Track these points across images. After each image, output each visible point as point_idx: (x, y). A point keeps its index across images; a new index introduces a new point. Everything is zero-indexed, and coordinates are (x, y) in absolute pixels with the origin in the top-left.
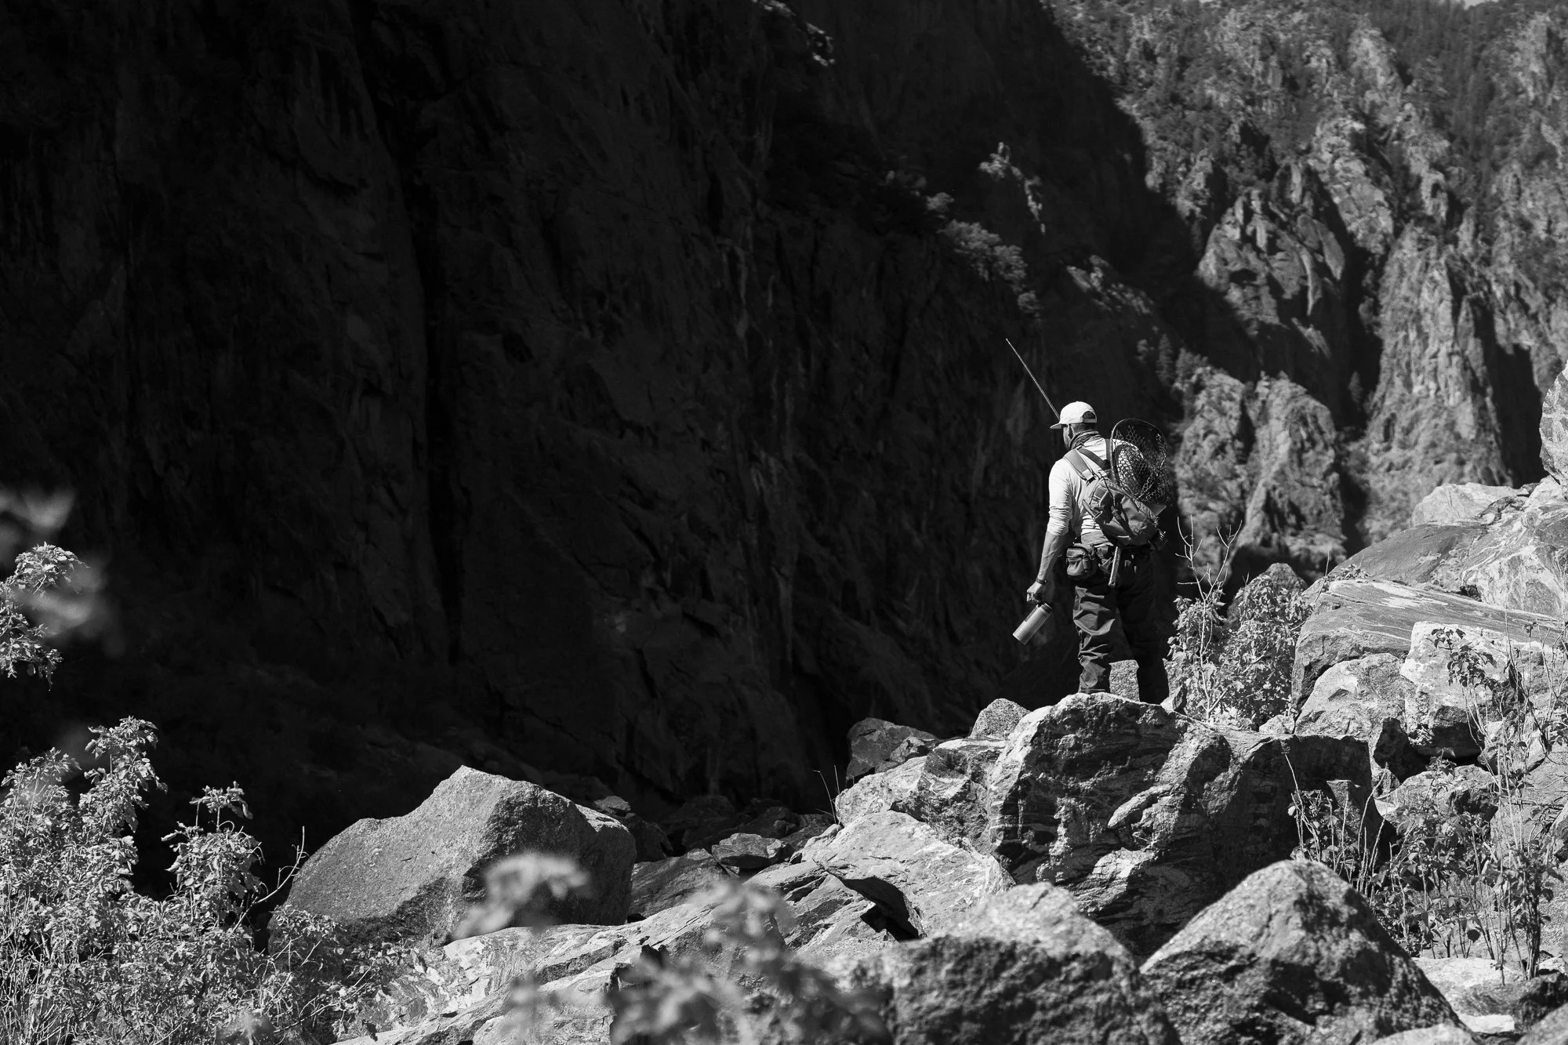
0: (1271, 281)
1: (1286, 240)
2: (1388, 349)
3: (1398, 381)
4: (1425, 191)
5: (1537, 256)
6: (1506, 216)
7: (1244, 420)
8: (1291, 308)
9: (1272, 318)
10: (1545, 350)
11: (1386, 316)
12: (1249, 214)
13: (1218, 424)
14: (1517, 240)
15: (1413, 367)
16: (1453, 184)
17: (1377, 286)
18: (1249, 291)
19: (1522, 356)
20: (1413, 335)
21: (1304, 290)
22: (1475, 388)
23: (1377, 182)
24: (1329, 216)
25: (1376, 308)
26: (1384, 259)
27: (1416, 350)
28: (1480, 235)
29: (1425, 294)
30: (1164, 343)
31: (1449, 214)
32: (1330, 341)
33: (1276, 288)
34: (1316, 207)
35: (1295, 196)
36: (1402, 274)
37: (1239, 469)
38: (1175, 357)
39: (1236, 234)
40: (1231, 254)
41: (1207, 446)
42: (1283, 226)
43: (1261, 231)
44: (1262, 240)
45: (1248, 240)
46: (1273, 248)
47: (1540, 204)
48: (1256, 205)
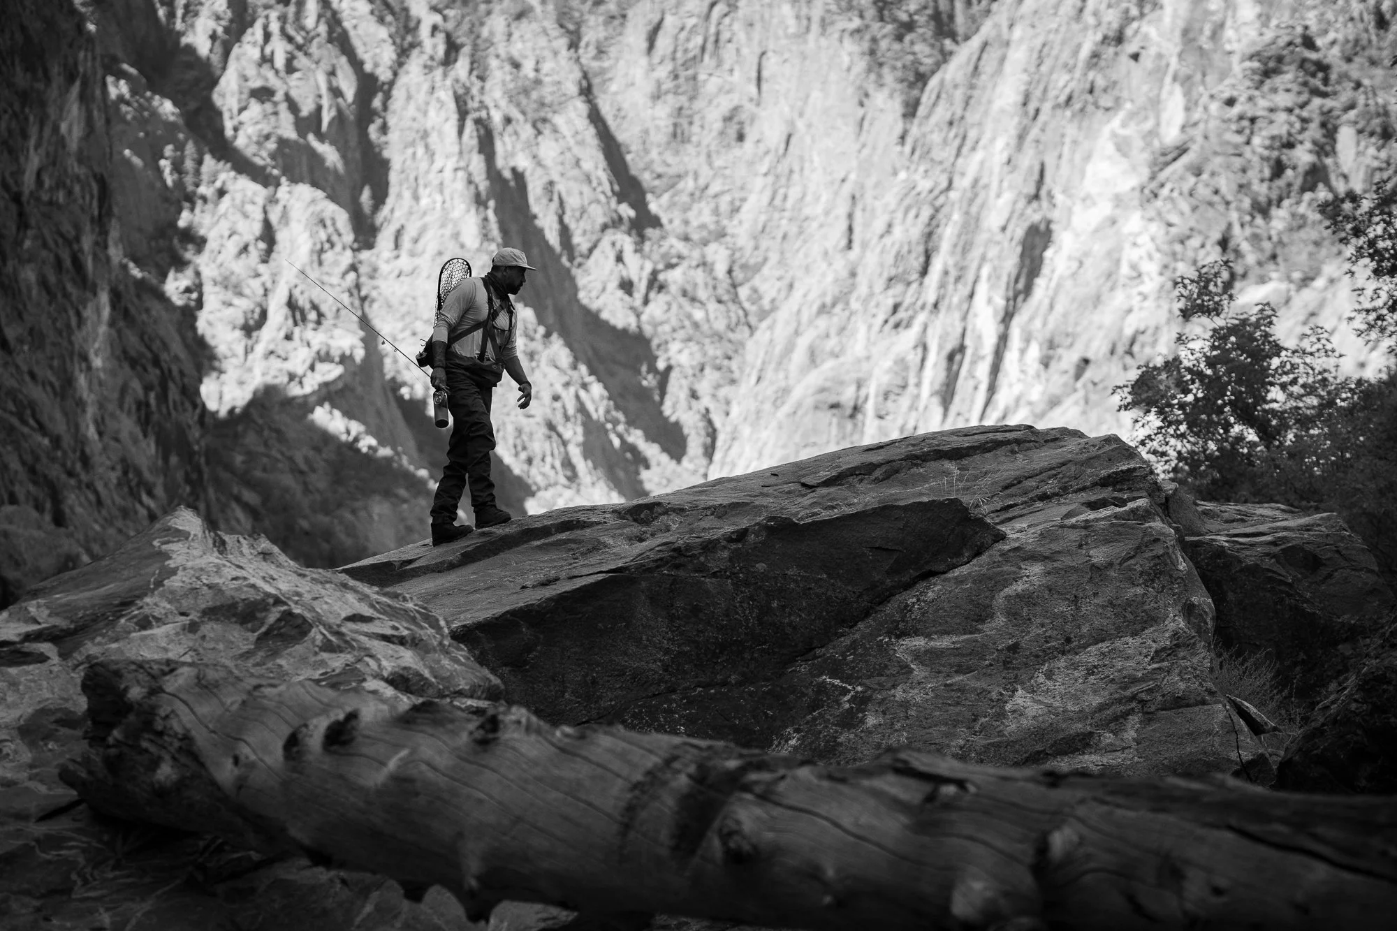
0: (288, 98)
1: (301, 61)
2: (396, 165)
3: (407, 195)
4: (424, 31)
5: (526, 92)
6: (498, 56)
7: (267, 225)
8: (307, 124)
9: (290, 133)
10: (539, 171)
11: (393, 136)
12: (267, 36)
13: (242, 226)
14: (508, 78)
15: (421, 182)
16: (450, 26)
17: (385, 108)
18: (268, 107)
19: (519, 176)
20: (420, 151)
21: (319, 109)
22: (479, 201)
23: (381, 20)
24: (341, 40)
25: (384, 129)
26: (392, 84)
27: (424, 165)
28: (475, 73)
29: (432, 113)
30: (190, 149)
31: (447, 53)
32: (344, 157)
33: (293, 107)
34: (330, 32)
35: (310, 22)
36: (409, 97)
37: (262, 268)
38: (200, 162)
39: (255, 54)
40: (251, 71)
41: (232, 246)
42: (299, 48)
43: (279, 49)
44: (280, 61)
45: (266, 60)
46: (290, 68)
47: (529, 45)
48: (275, 27)
